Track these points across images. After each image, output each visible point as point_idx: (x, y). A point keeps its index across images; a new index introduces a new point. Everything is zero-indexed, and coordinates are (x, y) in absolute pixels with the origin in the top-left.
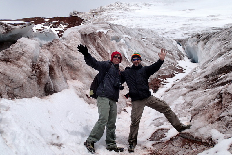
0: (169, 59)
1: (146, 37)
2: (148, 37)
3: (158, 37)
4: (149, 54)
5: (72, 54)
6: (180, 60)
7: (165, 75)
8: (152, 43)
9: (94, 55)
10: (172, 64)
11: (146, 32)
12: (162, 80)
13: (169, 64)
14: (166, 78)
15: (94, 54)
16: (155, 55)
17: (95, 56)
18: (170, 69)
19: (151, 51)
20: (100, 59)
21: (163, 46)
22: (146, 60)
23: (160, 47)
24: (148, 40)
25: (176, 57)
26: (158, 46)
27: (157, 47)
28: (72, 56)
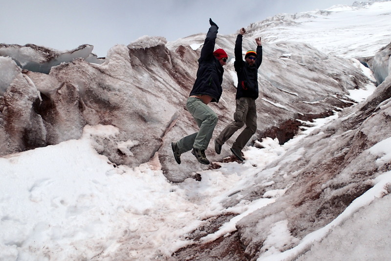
0: (331, 87)
1: (290, 55)
2: (294, 54)
3: (318, 54)
4: (290, 81)
5: (108, 81)
6: (356, 89)
7: (313, 113)
8: (302, 62)
9: (161, 83)
10: (335, 96)
11: (292, 47)
12: (302, 122)
13: (328, 96)
14: (313, 119)
15: (159, 81)
16: (301, 82)
17: (163, 84)
18: (327, 104)
19: (295, 76)
20: (175, 89)
21: (324, 68)
22: (281, 90)
23: (316, 69)
24: (294, 59)
25: (347, 83)
26: (311, 68)
27: (310, 70)
28: (108, 86)
